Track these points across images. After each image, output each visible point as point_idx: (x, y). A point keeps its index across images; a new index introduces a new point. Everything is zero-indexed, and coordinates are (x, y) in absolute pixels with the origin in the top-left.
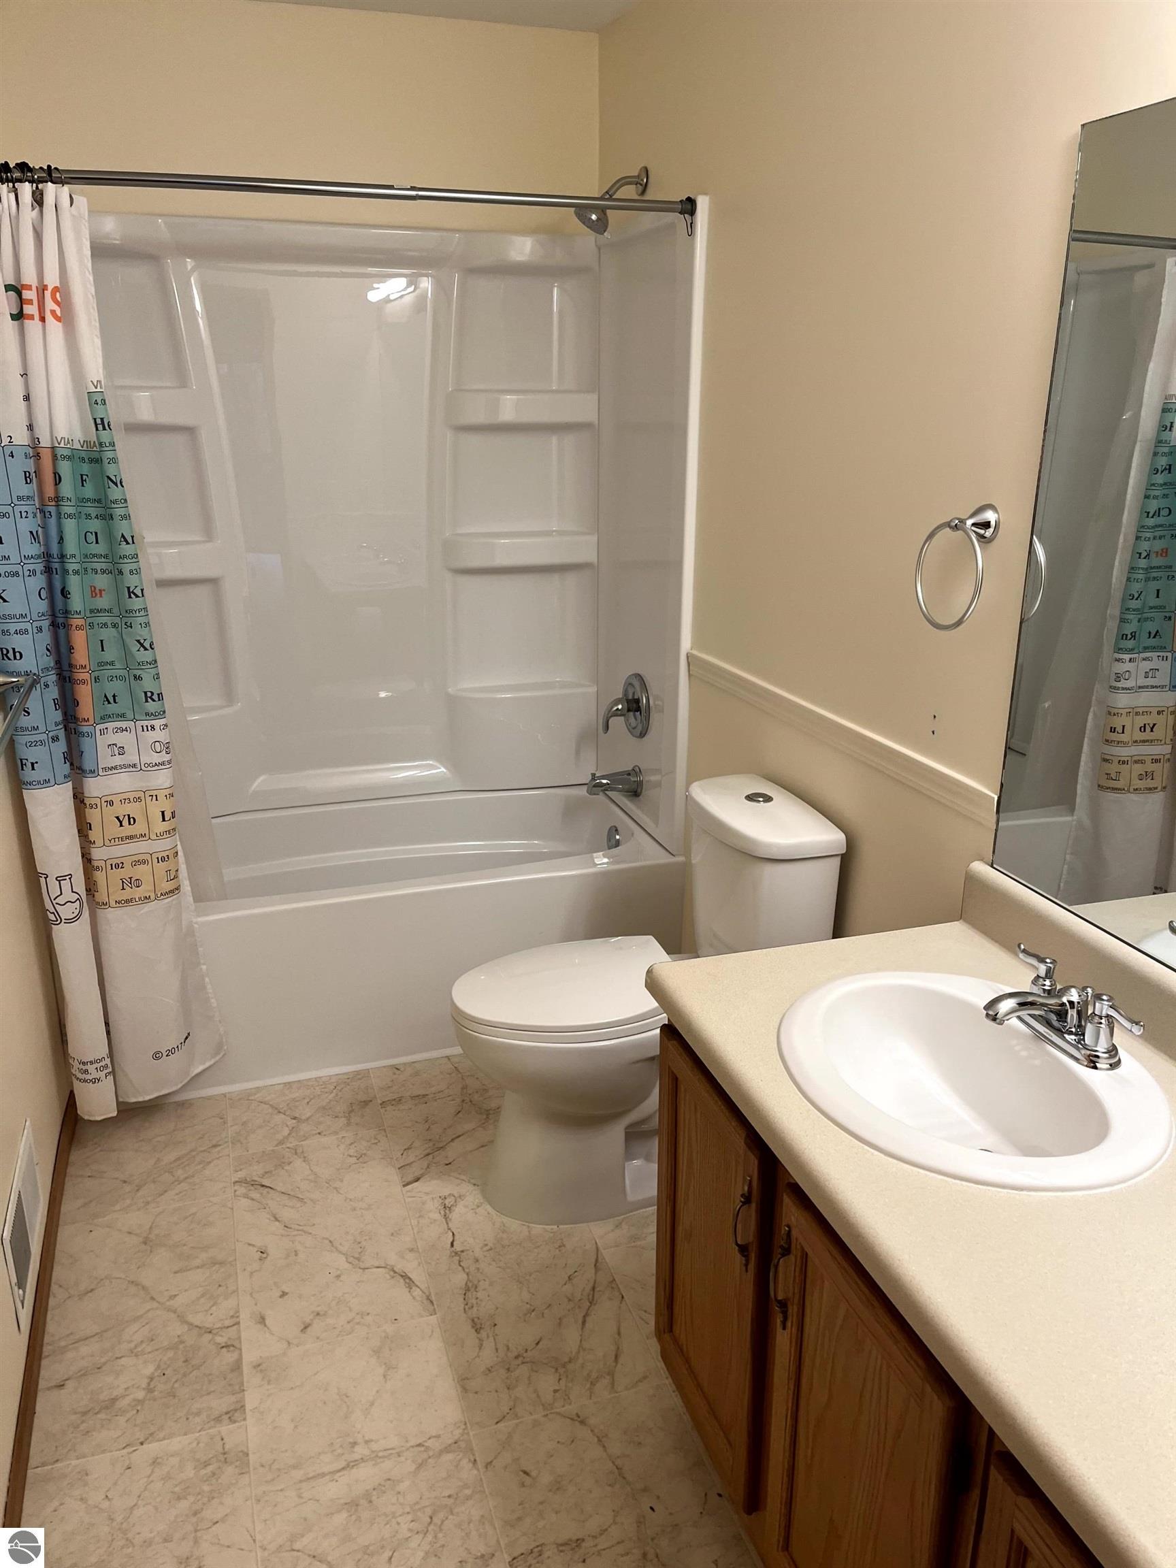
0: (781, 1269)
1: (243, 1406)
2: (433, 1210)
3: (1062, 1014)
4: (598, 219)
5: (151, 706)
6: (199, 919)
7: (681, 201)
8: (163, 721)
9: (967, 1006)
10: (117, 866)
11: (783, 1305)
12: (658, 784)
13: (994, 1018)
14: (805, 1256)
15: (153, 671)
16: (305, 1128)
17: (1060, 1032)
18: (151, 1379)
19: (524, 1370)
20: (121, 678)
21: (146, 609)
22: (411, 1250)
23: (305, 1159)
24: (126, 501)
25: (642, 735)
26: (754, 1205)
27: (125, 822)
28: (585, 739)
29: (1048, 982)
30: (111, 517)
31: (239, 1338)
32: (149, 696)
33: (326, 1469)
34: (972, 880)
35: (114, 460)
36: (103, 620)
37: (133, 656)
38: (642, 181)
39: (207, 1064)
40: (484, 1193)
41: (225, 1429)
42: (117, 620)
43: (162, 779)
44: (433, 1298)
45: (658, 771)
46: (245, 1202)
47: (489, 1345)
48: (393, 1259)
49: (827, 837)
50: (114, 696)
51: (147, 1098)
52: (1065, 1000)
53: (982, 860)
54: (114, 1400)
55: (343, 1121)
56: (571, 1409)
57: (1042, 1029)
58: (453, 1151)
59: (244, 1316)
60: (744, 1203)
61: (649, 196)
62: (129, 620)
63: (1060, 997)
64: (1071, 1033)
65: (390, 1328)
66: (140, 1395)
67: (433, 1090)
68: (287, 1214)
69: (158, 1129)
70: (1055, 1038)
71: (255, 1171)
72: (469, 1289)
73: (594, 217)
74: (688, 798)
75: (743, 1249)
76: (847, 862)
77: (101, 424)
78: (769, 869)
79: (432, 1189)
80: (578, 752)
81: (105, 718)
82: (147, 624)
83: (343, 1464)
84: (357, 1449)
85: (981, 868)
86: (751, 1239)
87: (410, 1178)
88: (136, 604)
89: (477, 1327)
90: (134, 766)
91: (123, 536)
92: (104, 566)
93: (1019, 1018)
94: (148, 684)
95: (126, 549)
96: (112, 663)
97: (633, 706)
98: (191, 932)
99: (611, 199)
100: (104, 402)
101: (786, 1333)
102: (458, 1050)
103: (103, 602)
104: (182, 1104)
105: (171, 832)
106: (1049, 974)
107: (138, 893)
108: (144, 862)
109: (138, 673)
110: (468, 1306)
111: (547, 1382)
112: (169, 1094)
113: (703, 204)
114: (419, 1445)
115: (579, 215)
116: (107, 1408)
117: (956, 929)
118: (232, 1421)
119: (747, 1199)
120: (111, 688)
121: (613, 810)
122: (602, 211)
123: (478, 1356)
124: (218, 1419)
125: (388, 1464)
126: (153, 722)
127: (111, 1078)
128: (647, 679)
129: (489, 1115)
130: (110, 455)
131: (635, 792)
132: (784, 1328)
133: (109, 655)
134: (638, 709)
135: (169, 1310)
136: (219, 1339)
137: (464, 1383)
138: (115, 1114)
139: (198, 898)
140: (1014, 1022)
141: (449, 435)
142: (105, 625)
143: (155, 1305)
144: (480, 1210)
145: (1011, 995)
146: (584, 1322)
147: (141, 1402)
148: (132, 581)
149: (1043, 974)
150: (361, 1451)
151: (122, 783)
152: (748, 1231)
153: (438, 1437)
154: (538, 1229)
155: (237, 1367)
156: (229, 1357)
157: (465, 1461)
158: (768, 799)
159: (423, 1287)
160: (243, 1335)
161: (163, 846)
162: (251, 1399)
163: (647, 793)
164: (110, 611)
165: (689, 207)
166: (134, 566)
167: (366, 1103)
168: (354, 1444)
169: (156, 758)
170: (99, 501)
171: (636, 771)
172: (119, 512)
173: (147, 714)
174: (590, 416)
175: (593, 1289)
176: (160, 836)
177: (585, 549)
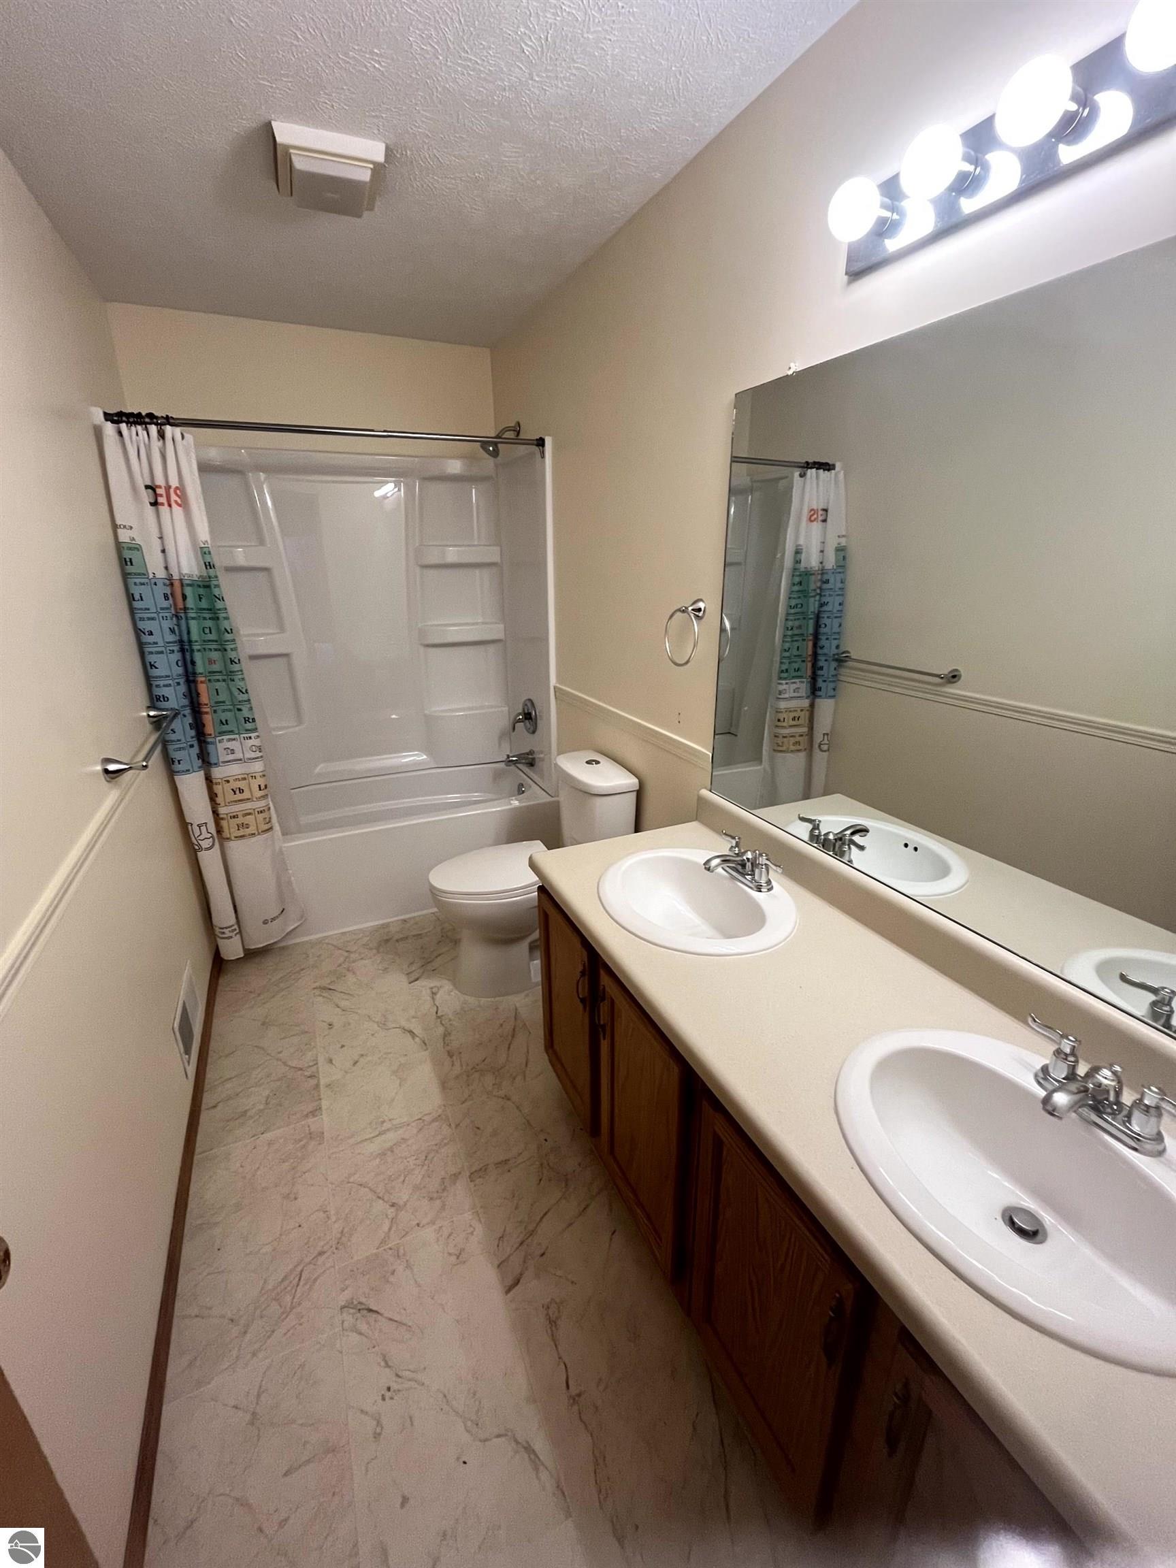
0: (601, 1007)
1: (320, 1108)
2: (426, 995)
3: (744, 866)
4: (494, 450)
5: (249, 726)
6: (286, 845)
7: (537, 440)
8: (256, 734)
9: (696, 864)
10: (234, 817)
11: (603, 1027)
12: (543, 760)
13: (708, 869)
14: (613, 1002)
15: (248, 706)
16: (353, 956)
17: (743, 875)
18: (268, 1097)
19: (477, 1075)
20: (230, 710)
21: (241, 671)
22: (413, 1017)
23: (354, 973)
24: (226, 609)
25: (534, 732)
26: (587, 977)
27: (238, 792)
28: (503, 736)
29: (737, 849)
30: (218, 618)
31: (318, 1072)
32: (246, 720)
33: (367, 1137)
34: (701, 800)
35: (217, 586)
36: (217, 677)
37: (236, 697)
38: (517, 430)
39: (296, 925)
40: (454, 985)
41: (310, 1120)
42: (226, 677)
43: (258, 767)
44: (426, 1042)
45: (542, 752)
46: (320, 999)
47: (457, 1064)
48: (404, 1023)
49: (630, 781)
50: (226, 721)
51: (261, 946)
52: (745, 858)
53: (706, 788)
54: (246, 1112)
55: (374, 951)
56: (502, 1093)
57: (734, 874)
58: (436, 964)
59: (321, 1060)
60: (581, 976)
61: (521, 436)
62: (232, 677)
63: (742, 856)
64: (749, 875)
65: (403, 1060)
66: (262, 1107)
67: (425, 931)
68: (343, 1004)
69: (269, 962)
70: (740, 878)
71: (325, 982)
72: (446, 1035)
73: (491, 448)
74: (556, 765)
75: (583, 1001)
76: (640, 794)
77: (209, 565)
78: (599, 800)
79: (425, 985)
80: (500, 745)
81: (222, 733)
82: (243, 679)
83: (377, 1133)
84: (385, 1124)
85: (705, 793)
86: (586, 994)
87: (412, 979)
88: (236, 667)
89: (450, 1054)
90: (241, 760)
91: (226, 629)
92: (215, 647)
93: (723, 868)
94: (246, 713)
95: (228, 637)
96: (224, 702)
97: (528, 716)
98: (281, 852)
99: (500, 438)
100: (210, 553)
101: (606, 1041)
102: (435, 910)
103: (216, 667)
104: (283, 948)
105: (265, 797)
106: (737, 845)
107: (248, 831)
108: (250, 814)
109: (239, 707)
110: (445, 1044)
111: (489, 1080)
112: (273, 944)
113: (549, 442)
114: (420, 1119)
115: (482, 447)
116: (242, 1115)
117: (695, 824)
118: (314, 1116)
119: (583, 973)
120: (224, 716)
121: (520, 774)
122: (495, 444)
123: (452, 1070)
124: (307, 1116)
125: (400, 1132)
126: (250, 735)
127: (238, 936)
128: (535, 702)
129: (456, 942)
130: (215, 583)
131: (531, 764)
132: (604, 1039)
133: (221, 698)
134: (530, 718)
135: (277, 1060)
136: (306, 1073)
137: (444, 1085)
138: (242, 956)
139: (285, 833)
140: (720, 870)
141: (418, 570)
142: (218, 680)
143: (269, 1058)
144: (452, 993)
145: (718, 857)
146: (509, 1048)
147: (261, 1111)
148: (233, 655)
149: (734, 845)
150: (387, 1125)
151: (235, 770)
152: (584, 991)
153: (430, 1114)
154: (483, 1000)
155: (317, 1086)
156: (313, 1082)
157: (444, 1125)
158: (598, 762)
159: (421, 1036)
160: (320, 1069)
161: (262, 803)
162: (325, 1104)
163: (538, 763)
164: (221, 672)
165: (541, 442)
166: (232, 646)
167: (387, 941)
168: (383, 1122)
169: (253, 755)
170: (210, 610)
171: (531, 752)
172: (222, 615)
173: (247, 730)
174: (496, 558)
175: (514, 1030)
176: (259, 799)
177: (496, 631)
